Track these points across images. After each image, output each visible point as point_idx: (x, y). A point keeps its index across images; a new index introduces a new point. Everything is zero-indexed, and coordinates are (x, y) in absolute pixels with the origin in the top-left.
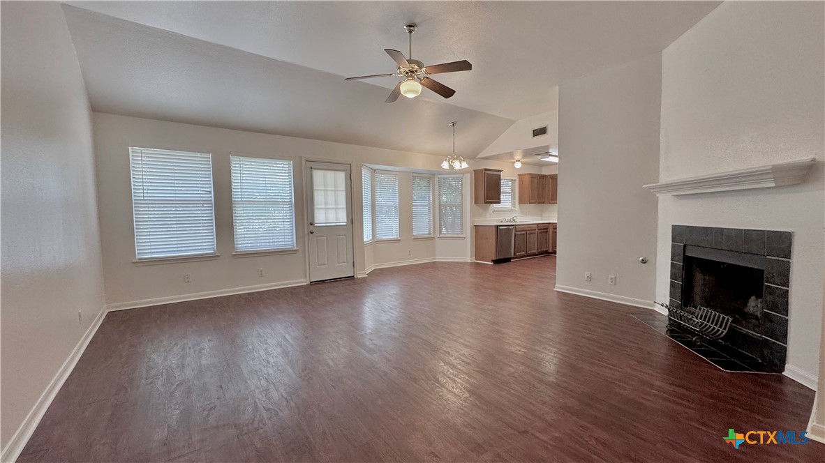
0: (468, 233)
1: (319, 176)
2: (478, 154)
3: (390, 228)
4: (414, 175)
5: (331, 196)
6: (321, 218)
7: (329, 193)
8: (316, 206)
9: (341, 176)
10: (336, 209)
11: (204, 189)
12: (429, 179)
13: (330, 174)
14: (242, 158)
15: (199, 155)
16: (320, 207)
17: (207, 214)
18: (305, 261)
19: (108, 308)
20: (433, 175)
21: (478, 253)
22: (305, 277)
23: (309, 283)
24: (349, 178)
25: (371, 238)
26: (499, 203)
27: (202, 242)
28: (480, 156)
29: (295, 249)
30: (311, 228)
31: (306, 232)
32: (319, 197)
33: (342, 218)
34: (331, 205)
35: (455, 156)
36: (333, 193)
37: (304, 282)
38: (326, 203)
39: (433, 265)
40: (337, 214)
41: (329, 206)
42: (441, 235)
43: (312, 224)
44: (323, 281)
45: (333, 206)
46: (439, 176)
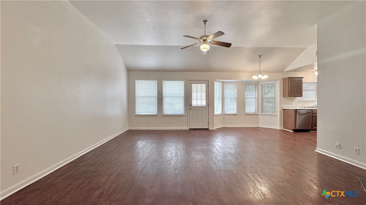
0: (278, 113)
1: (194, 86)
2: (284, 69)
3: (232, 108)
4: (245, 83)
5: (199, 94)
6: (194, 103)
7: (199, 93)
8: (193, 98)
9: (204, 86)
10: (201, 99)
11: (155, 93)
12: (256, 84)
13: (199, 85)
14: (166, 81)
15: (153, 81)
16: (194, 98)
17: (155, 100)
18: (188, 120)
19: (128, 128)
20: (259, 82)
21: (285, 124)
22: (187, 127)
23: (189, 129)
24: (208, 87)
25: (221, 113)
26: (302, 96)
27: (153, 110)
28: (285, 70)
29: (184, 115)
30: (190, 107)
31: (188, 109)
32: (194, 95)
33: (204, 103)
34: (199, 98)
35: (260, 72)
36: (200, 93)
37: (186, 128)
38: (197, 97)
39: (257, 129)
40: (201, 101)
41: (198, 98)
42: (262, 113)
43: (191, 105)
44: (195, 129)
45: (200, 98)
46: (261, 83)
